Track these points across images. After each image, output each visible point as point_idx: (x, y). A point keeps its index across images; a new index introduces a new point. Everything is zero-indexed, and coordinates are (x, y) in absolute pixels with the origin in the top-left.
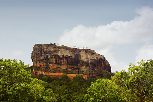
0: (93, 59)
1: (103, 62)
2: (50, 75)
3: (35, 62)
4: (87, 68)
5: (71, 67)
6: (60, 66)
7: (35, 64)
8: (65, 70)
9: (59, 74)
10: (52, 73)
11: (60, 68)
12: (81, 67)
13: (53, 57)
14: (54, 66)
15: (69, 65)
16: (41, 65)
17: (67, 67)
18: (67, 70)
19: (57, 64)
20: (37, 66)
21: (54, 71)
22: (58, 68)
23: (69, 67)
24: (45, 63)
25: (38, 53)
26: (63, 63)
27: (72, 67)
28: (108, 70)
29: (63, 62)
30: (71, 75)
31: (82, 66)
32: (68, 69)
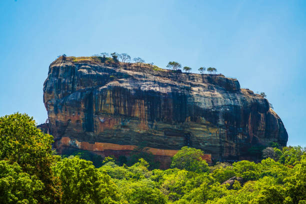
0: (230, 105)
1: (262, 115)
2: (97, 149)
3: (52, 109)
4: (213, 131)
5: (162, 125)
6: (128, 123)
7: (53, 116)
8: (143, 134)
9: (125, 147)
10: (102, 144)
11: (128, 130)
12: (196, 127)
13: (109, 93)
14: (109, 123)
15: (158, 120)
16: (70, 120)
17: (152, 125)
18: (149, 135)
19: (121, 115)
20: (57, 122)
21: (109, 138)
22: (124, 130)
23: (156, 126)
24: (82, 113)
25: (62, 81)
26: (137, 114)
27: (168, 125)
28: (279, 141)
29: (140, 110)
30: (163, 150)
31: (197, 125)
32: (155, 133)
